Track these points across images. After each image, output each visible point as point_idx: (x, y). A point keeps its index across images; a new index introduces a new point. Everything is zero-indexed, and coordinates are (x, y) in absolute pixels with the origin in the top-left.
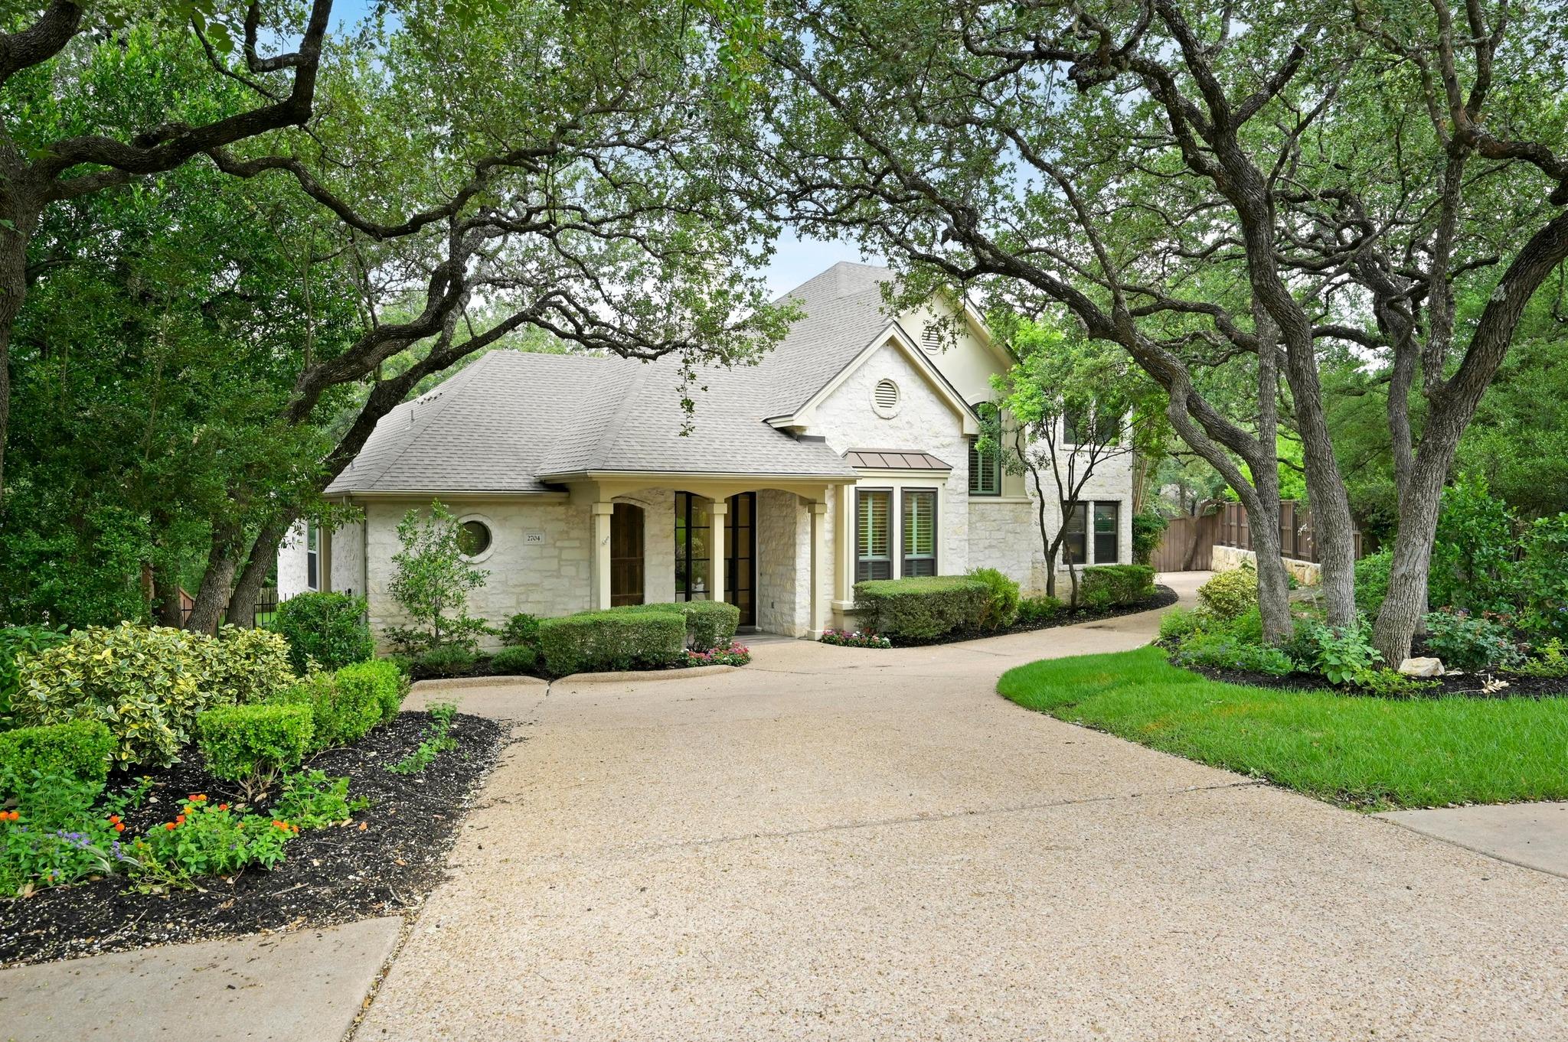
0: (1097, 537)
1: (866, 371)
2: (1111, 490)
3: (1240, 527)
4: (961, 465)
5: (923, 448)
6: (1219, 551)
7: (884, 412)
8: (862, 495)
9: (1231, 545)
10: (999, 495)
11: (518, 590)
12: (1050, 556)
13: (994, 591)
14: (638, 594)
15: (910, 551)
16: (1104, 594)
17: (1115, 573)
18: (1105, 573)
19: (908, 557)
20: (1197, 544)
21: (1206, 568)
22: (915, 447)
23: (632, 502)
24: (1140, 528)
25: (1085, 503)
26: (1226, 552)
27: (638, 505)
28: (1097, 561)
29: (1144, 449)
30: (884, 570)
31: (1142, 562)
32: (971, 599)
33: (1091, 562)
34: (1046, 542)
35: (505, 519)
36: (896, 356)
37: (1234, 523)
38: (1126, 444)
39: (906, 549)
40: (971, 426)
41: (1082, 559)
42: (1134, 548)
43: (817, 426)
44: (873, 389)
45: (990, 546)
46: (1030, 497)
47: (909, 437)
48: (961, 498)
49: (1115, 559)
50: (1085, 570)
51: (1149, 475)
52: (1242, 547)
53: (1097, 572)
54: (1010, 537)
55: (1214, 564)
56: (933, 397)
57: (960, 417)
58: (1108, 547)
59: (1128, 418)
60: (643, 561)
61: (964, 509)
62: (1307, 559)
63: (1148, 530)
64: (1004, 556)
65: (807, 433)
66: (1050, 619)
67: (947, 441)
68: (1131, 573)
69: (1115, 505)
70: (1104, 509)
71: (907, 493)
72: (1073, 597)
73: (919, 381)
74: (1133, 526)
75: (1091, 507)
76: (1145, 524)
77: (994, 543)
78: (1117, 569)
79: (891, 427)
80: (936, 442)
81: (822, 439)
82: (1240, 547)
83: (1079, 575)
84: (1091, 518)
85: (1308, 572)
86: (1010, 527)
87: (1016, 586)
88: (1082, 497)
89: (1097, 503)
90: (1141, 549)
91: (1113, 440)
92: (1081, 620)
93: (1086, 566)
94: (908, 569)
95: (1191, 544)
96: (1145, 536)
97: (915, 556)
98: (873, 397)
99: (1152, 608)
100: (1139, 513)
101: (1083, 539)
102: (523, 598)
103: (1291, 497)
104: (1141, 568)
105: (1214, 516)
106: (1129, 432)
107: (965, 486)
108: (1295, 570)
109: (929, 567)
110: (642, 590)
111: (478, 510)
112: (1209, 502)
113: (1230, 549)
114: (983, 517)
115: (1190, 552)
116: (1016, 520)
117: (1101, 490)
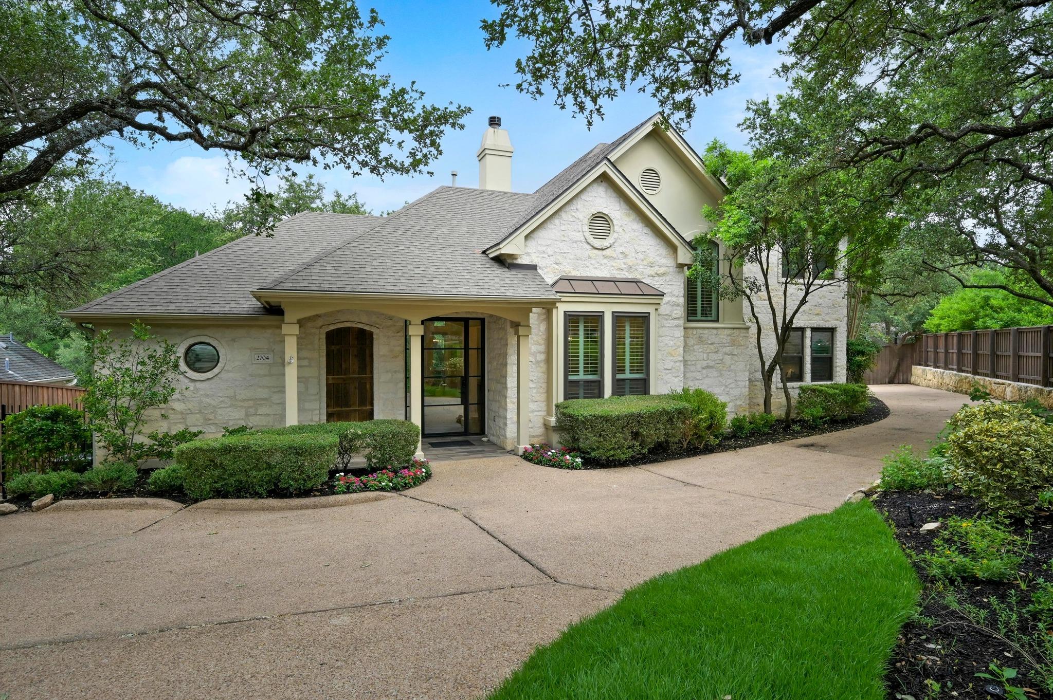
0: (814, 360)
1: (578, 204)
2: (827, 318)
3: (936, 353)
4: (676, 293)
5: (638, 277)
6: (917, 370)
7: (598, 243)
8: (572, 320)
9: (928, 366)
10: (717, 321)
11: (246, 404)
12: (767, 376)
13: (698, 411)
14: (368, 407)
15: (622, 371)
16: (819, 411)
17: (831, 391)
18: (821, 391)
19: (619, 376)
20: (899, 364)
21: (907, 382)
22: (630, 276)
23: (360, 326)
24: (852, 352)
25: (802, 330)
26: (924, 371)
27: (367, 328)
28: (813, 380)
29: (858, 278)
30: (594, 389)
31: (857, 381)
32: (671, 420)
33: (808, 380)
34: (763, 364)
35: (233, 340)
36: (610, 191)
37: (931, 349)
38: (840, 274)
39: (618, 368)
40: (684, 256)
41: (800, 377)
42: (848, 369)
43: (528, 254)
44: (586, 221)
45: (708, 367)
46: (749, 324)
47: (624, 266)
48: (676, 322)
49: (830, 377)
50: (801, 388)
51: (863, 302)
52: (938, 367)
53: (814, 391)
54: (727, 359)
55: (913, 379)
56: (647, 230)
57: (674, 248)
58: (824, 367)
59: (843, 246)
60: (372, 378)
61: (680, 333)
62: (1007, 378)
63: (862, 353)
64: (721, 375)
65: (519, 261)
66: (764, 434)
67: (662, 270)
68: (845, 392)
69: (832, 330)
70: (818, 335)
71: (618, 318)
72: (788, 414)
73: (633, 216)
74: (848, 351)
75: (808, 333)
76: (859, 348)
77: (711, 364)
78: (832, 387)
79: (605, 257)
80: (651, 271)
81: (534, 267)
82: (936, 367)
83: (794, 394)
84: (808, 342)
85: (1009, 390)
86: (727, 349)
87: (724, 406)
88: (797, 323)
89: (814, 330)
90: (855, 371)
91: (827, 271)
92: (795, 435)
93: (803, 384)
94: (620, 388)
95: (895, 364)
96: (859, 358)
97: (628, 375)
98: (586, 228)
99: (866, 423)
100: (853, 339)
101: (801, 360)
102: (252, 411)
103: (987, 327)
104: (855, 386)
105: (912, 345)
106: (844, 262)
107: (680, 312)
108: (994, 387)
109: (642, 387)
110: (372, 404)
111: (206, 332)
112: (909, 334)
113: (928, 368)
114: (700, 340)
115: (893, 371)
116: (733, 343)
117: (817, 318)
